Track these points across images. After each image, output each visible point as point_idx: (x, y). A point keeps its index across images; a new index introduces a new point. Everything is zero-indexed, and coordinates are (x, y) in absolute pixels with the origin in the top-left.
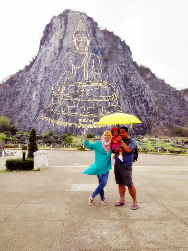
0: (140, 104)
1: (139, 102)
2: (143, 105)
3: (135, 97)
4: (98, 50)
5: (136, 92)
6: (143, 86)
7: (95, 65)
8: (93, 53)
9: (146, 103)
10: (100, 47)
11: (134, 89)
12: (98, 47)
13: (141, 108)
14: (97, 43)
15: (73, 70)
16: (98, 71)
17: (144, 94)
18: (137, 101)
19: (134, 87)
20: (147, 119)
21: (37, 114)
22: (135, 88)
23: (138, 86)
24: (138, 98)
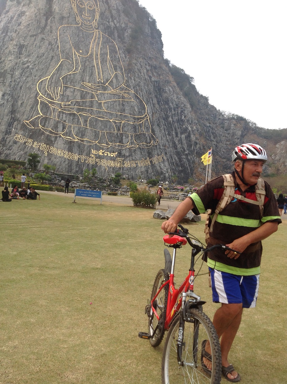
0: (179, 136)
1: (179, 130)
2: (183, 136)
3: (173, 121)
4: (114, 29)
5: (173, 113)
6: (183, 105)
7: (111, 57)
8: (105, 33)
9: (187, 134)
10: (117, 25)
11: (170, 109)
12: (114, 24)
13: (180, 141)
14: (112, 17)
15: (76, 60)
16: (118, 67)
17: (184, 119)
18: (176, 129)
19: (171, 104)
20: (189, 159)
21: (7, 131)
22: (172, 106)
23: (177, 105)
24: (176, 124)
